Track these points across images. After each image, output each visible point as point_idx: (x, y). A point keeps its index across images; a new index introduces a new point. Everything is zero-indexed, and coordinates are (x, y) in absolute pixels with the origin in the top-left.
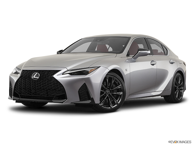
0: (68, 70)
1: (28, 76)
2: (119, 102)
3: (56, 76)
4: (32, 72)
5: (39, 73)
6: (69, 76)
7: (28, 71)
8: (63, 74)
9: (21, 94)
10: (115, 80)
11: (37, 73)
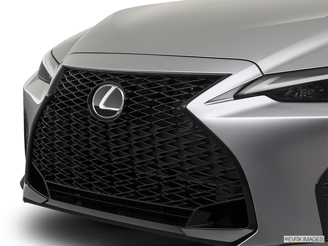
0: (264, 77)
1: (78, 101)
3: (200, 107)
4: (95, 78)
5: (123, 85)
7: (79, 76)
8: (237, 96)
9: (52, 178)
11: (113, 88)
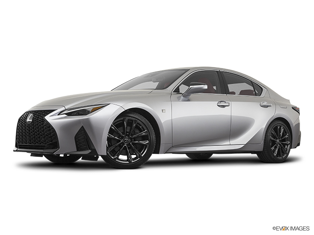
0: (66, 110)
2: (143, 155)
6: (66, 117)
8: (58, 115)
9: (19, 143)
10: (138, 123)
11: (31, 115)
